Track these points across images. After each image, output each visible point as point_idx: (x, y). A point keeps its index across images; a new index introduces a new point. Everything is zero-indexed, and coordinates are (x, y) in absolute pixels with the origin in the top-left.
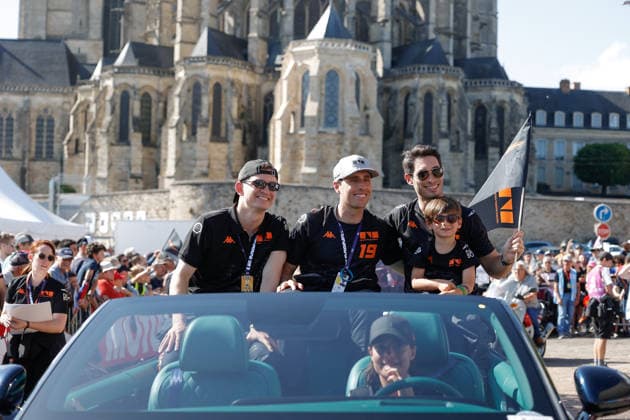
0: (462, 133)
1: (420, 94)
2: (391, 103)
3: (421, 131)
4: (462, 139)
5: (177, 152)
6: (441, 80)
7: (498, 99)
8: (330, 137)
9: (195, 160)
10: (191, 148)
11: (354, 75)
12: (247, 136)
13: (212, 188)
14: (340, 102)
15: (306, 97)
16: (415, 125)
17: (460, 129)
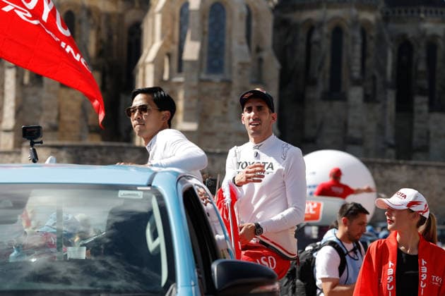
0: (379, 80)
1: (326, 30)
2: (290, 39)
3: (328, 76)
4: (379, 86)
5: (17, 99)
6: (354, 11)
7: (429, 33)
8: (214, 87)
9: (41, 109)
10: (35, 94)
11: (244, 9)
12: (107, 79)
13: (76, 152)
14: (227, 41)
15: (185, 36)
16: (320, 68)
17: (376, 73)
